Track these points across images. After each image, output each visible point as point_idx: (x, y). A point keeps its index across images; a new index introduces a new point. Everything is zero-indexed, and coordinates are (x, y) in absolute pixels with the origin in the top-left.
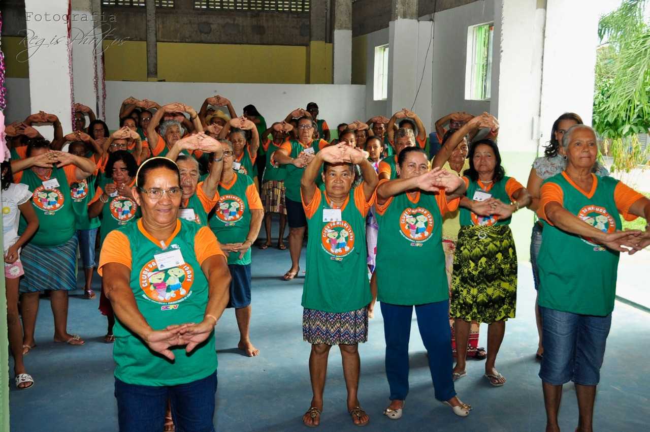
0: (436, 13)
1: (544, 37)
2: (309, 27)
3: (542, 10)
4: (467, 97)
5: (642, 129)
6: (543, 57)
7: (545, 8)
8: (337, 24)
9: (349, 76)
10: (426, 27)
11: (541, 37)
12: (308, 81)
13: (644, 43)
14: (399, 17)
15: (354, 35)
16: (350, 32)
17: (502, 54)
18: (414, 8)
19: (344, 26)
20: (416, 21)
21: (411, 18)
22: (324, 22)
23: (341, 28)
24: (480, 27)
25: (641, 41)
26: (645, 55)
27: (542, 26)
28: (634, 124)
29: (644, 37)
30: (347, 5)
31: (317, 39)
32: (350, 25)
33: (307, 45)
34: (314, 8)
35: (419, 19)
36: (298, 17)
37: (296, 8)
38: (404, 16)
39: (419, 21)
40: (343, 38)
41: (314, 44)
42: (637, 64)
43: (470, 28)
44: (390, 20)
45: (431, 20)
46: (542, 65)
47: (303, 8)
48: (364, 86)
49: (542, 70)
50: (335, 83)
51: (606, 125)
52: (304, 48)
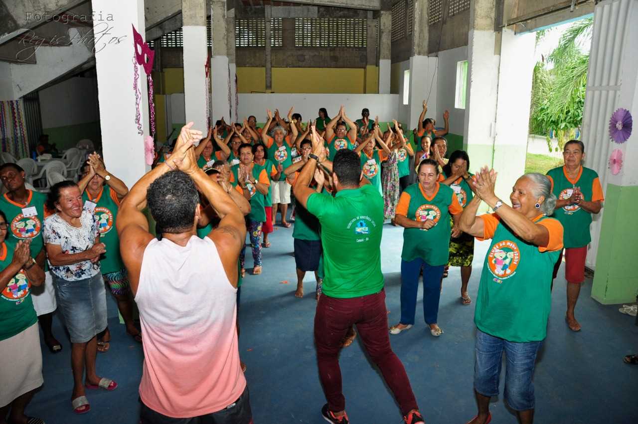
0: (439, 52)
1: (499, 73)
2: (366, 57)
3: (498, 56)
4: (457, 106)
5: (573, 125)
6: (498, 85)
7: (500, 54)
8: (381, 56)
9: (389, 90)
10: (433, 61)
11: (497, 72)
12: (365, 93)
13: (572, 72)
14: (416, 54)
15: (392, 63)
16: (390, 61)
17: (472, 83)
18: (426, 49)
19: (386, 57)
20: (427, 57)
21: (424, 55)
22: (375, 53)
23: (384, 58)
24: (465, 62)
25: (571, 70)
26: (572, 80)
27: (498, 66)
28: (568, 123)
29: (573, 68)
30: (388, 44)
31: (371, 65)
32: (390, 57)
33: (365, 68)
34: (369, 45)
35: (430, 55)
36: (359, 50)
37: (358, 45)
38: (419, 54)
39: (428, 57)
40: (385, 65)
41: (368, 67)
42: (568, 85)
43: (459, 63)
44: (410, 56)
45: (437, 56)
46: (498, 90)
47: (362, 45)
48: (398, 95)
49: (498, 93)
50: (380, 92)
51: (551, 122)
52: (363, 70)
